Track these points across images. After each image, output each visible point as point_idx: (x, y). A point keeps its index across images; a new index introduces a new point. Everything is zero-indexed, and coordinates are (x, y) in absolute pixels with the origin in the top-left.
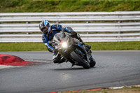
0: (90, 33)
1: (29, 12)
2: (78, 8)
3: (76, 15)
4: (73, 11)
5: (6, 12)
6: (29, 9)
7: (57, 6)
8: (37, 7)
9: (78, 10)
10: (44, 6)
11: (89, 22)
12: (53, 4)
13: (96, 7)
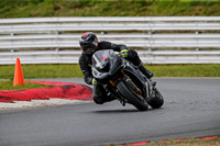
0: (201, 49)
1: (106, 16)
2: (182, 11)
3: (179, 22)
4: (174, 15)
5: (70, 16)
6: (106, 12)
7: (149, 7)
8: (118, 8)
9: (182, 13)
10: (130, 7)
11: (200, 32)
12: (144, 4)
13: (210, 9)
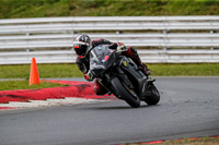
0: (215, 48)
1: (121, 15)
2: (197, 10)
3: (194, 21)
4: (189, 14)
5: (85, 15)
6: (121, 11)
7: (164, 7)
8: (133, 7)
10: (145, 7)
11: (215, 32)
12: (159, 4)
